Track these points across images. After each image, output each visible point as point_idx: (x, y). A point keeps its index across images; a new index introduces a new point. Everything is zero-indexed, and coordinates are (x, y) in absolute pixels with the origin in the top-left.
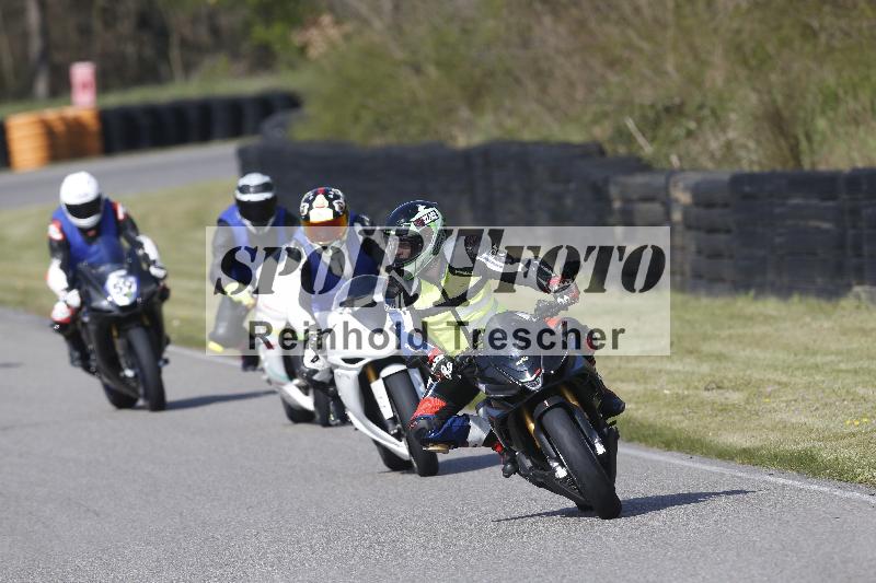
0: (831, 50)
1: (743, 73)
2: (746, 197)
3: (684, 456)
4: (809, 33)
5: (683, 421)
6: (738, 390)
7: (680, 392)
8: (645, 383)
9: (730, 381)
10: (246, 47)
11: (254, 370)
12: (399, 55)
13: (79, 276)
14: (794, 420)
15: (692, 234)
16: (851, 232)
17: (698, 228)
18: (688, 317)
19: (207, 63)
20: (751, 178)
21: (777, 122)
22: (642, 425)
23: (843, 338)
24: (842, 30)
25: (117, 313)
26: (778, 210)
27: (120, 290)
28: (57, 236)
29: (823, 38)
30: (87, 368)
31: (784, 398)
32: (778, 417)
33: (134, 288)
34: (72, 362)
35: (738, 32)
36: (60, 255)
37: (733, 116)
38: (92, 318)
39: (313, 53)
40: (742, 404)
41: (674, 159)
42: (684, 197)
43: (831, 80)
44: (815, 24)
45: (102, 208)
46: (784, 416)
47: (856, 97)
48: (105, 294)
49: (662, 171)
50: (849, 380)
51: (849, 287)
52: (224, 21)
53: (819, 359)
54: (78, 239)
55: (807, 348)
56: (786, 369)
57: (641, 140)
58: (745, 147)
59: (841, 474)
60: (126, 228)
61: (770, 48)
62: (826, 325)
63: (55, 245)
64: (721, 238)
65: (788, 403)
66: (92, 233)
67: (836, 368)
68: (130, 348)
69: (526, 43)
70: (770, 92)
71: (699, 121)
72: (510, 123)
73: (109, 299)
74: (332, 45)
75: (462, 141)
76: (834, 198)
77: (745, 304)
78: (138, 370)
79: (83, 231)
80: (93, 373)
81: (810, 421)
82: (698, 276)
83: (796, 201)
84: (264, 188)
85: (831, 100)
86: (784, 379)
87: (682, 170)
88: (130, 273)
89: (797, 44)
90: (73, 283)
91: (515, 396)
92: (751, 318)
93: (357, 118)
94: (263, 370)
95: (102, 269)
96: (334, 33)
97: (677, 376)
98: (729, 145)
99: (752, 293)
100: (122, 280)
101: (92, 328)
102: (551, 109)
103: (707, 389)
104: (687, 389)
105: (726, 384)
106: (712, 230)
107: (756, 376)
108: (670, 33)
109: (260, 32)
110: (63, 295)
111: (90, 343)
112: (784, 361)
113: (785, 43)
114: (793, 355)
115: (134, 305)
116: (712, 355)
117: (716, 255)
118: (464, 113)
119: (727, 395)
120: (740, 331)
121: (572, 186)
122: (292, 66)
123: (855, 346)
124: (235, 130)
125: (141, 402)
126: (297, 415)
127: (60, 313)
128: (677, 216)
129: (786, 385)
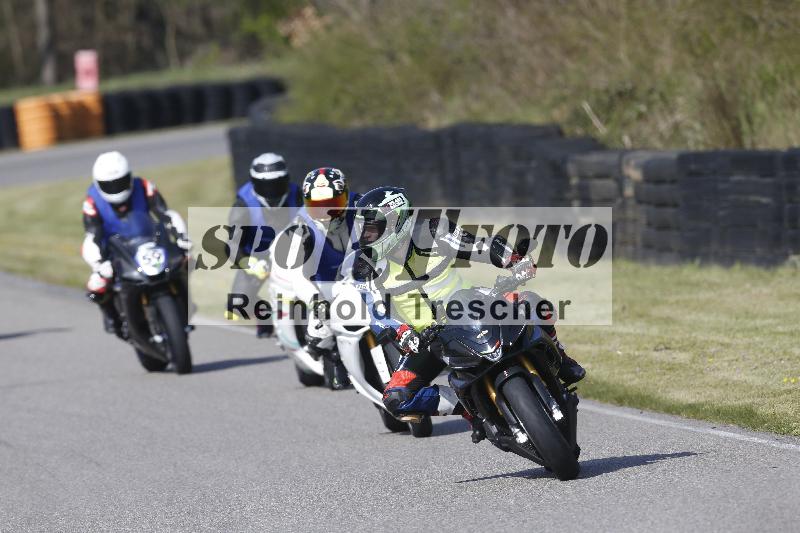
0: (769, 39)
1: (689, 60)
2: (691, 174)
3: (635, 410)
4: (750, 24)
5: (633, 379)
6: (685, 350)
7: (632, 352)
8: (600, 344)
9: (677, 342)
10: (235, 37)
11: (269, 336)
12: (375, 44)
13: (112, 248)
14: (735, 378)
15: (643, 207)
16: (788, 206)
17: (649, 203)
18: (639, 284)
19: (200, 51)
20: (697, 157)
21: (721, 106)
22: (596, 383)
23: (781, 303)
24: (779, 21)
25: (146, 282)
26: (722, 186)
27: (149, 261)
28: (91, 212)
29: (762, 28)
30: (120, 335)
31: (726, 358)
32: (721, 375)
33: (162, 259)
34: (107, 329)
35: (685, 23)
36: (94, 229)
37: (680, 100)
38: (124, 287)
39: (297, 42)
40: (688, 362)
41: (626, 140)
42: (635, 174)
43: (770, 67)
44: (755, 16)
45: (132, 184)
46: (726, 375)
47: (792, 83)
48: (135, 265)
49: (615, 150)
50: (786, 340)
51: (786, 256)
52: (217, 13)
53: (759, 322)
54: (110, 214)
55: (747, 313)
56: (729, 331)
57: (596, 122)
58: (691, 128)
59: (779, 427)
60: (154, 204)
61: (715, 38)
62: (766, 290)
63: (89, 220)
64: (669, 212)
65: (730, 362)
66: (123, 209)
67: (773, 330)
68: (159, 315)
69: (491, 33)
70: (714, 79)
71: (650, 104)
72: (476, 106)
73: (140, 269)
74: (314, 35)
75: (433, 123)
76: (772, 175)
77: (691, 272)
78: (166, 337)
79: (115, 206)
80: (126, 339)
81: (750, 379)
82: (648, 246)
83: (736, 178)
84: (277, 166)
85: (770, 85)
86: (727, 340)
87: (633, 150)
88: (159, 245)
89: (739, 35)
90: (106, 255)
91: (477, 367)
92: (697, 285)
93: (336, 102)
94: (276, 336)
95: (133, 242)
96: (316, 24)
97: (628, 338)
98: (676, 127)
99: (698, 261)
100: (151, 252)
101: (123, 296)
102: (515, 94)
103: (656, 350)
104: (638, 350)
105: (674, 344)
106: (661, 204)
107: (701, 337)
108: (623, 24)
109: (248, 24)
110: (96, 267)
111: (122, 311)
112: (726, 324)
113: (728, 33)
114: (734, 319)
115: (162, 274)
116: (662, 319)
117: (663, 227)
118: (435, 97)
119: (674, 355)
120: (687, 297)
121: (534, 164)
122: (278, 55)
123: (791, 310)
124: (225, 113)
125: (170, 366)
126: (309, 379)
127: (96, 284)
128: (629, 191)
129: (728, 346)
